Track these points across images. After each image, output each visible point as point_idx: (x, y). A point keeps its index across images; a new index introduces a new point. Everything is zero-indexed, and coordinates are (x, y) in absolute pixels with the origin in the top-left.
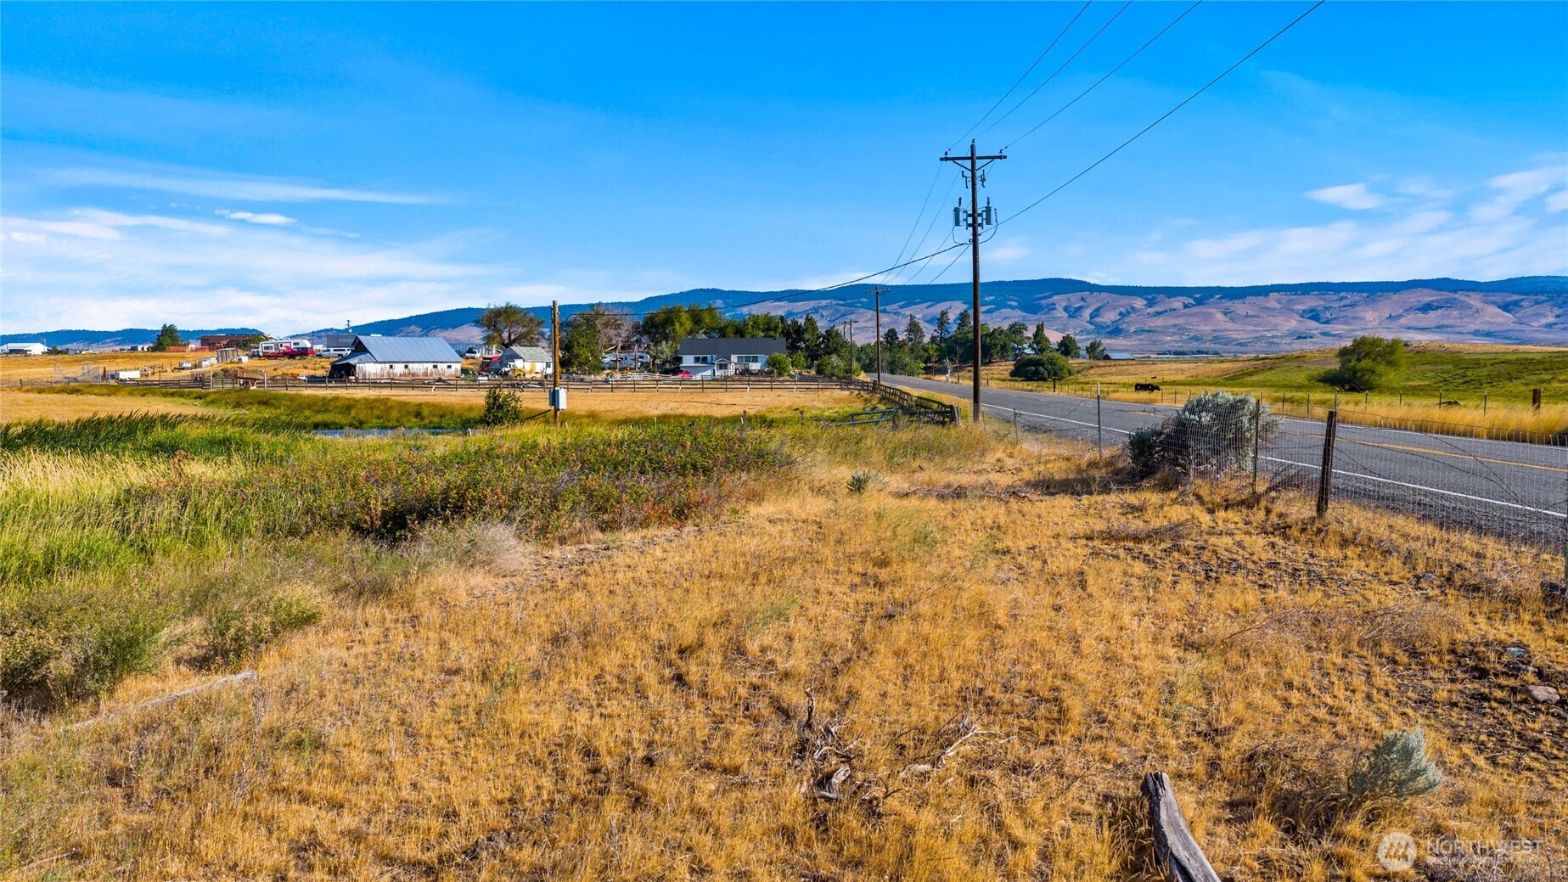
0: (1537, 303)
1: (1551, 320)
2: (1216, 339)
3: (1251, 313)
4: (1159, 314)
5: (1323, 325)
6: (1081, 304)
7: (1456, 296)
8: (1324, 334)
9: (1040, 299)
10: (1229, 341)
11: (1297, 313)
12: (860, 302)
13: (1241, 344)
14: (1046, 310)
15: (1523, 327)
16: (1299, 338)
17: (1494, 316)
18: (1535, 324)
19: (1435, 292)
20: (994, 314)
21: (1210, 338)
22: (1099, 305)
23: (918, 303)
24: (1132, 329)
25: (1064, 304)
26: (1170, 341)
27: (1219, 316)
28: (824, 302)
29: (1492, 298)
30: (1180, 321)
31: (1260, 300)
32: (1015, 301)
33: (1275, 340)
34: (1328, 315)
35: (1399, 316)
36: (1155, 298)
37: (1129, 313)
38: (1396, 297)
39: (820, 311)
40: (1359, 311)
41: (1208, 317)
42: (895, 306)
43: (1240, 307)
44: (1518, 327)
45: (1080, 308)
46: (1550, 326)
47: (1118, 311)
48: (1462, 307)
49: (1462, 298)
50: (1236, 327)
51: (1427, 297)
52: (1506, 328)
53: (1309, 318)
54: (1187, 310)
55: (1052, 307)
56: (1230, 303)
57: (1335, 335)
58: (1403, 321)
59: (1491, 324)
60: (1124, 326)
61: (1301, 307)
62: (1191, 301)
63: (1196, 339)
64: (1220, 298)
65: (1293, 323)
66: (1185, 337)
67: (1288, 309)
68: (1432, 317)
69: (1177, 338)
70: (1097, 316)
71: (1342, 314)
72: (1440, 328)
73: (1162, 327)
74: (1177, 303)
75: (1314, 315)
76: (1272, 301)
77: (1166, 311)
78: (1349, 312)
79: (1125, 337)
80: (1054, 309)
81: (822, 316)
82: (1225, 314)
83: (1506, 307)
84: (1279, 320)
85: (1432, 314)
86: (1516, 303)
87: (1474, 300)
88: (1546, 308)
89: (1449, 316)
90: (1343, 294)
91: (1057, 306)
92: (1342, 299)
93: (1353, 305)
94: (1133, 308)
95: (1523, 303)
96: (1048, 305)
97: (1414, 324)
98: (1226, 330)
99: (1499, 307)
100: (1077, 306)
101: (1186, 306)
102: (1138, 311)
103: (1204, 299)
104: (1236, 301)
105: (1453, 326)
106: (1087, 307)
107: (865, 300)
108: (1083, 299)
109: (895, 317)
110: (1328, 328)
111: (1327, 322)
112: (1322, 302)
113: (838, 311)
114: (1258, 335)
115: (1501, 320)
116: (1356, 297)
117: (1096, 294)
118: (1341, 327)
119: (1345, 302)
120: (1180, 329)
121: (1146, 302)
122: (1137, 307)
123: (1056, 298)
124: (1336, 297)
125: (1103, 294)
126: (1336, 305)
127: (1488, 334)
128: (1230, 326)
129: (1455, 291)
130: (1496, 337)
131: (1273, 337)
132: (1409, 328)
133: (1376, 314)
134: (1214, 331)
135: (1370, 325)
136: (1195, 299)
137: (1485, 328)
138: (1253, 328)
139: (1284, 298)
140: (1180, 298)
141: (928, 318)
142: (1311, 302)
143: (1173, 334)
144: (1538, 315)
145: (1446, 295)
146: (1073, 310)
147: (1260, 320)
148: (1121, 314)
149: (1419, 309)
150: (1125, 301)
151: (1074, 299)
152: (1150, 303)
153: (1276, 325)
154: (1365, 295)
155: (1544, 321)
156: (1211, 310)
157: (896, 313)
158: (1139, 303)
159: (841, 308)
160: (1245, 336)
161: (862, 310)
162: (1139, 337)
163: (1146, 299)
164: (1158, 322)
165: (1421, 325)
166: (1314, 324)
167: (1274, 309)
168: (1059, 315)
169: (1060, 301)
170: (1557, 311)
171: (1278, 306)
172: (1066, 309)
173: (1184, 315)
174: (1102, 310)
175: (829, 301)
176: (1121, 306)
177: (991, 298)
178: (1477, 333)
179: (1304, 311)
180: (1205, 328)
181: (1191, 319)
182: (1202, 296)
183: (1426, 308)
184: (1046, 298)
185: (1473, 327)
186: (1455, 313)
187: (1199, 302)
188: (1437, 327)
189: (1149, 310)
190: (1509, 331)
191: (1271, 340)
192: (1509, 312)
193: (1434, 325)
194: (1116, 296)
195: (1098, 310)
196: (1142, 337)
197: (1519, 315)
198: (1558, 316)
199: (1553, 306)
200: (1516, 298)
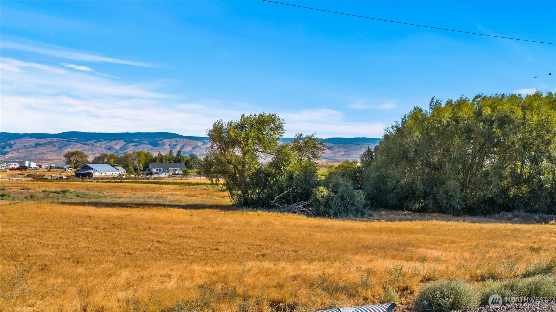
0: (339, 147)
1: (343, 153)
6: (176, 143)
9: (158, 141)
12: (74, 140)
14: (161, 145)
15: (335, 155)
18: (338, 154)
20: (138, 147)
22: (183, 144)
23: (102, 141)
25: (169, 143)
28: (55, 139)
32: (147, 141)
36: (206, 142)
37: (196, 147)
39: (54, 143)
42: (91, 142)
44: (333, 155)
45: (175, 145)
46: (343, 155)
47: (191, 146)
52: (330, 156)
55: (164, 144)
70: (183, 148)
80: (165, 145)
81: (55, 146)
83: (330, 148)
86: (332, 147)
88: (341, 149)
91: (166, 144)
94: (197, 145)
95: (334, 147)
96: (162, 143)
100: (174, 144)
102: (200, 147)
106: (179, 145)
107: (76, 139)
108: (176, 141)
109: (92, 147)
113: (63, 143)
115: (328, 153)
117: (182, 139)
121: (202, 143)
122: (199, 145)
123: (165, 140)
125: (185, 140)
127: (324, 158)
130: (327, 159)
141: (108, 148)
144: (339, 151)
146: (172, 145)
148: (193, 148)
150: (194, 142)
151: (173, 141)
155: (341, 154)
157: (92, 145)
159: (65, 142)
161: (75, 143)
163: (203, 142)
168: (166, 148)
169: (167, 142)
172: (169, 145)
174: (185, 146)
175: (58, 139)
176: (193, 145)
177: (137, 140)
184: (161, 140)
189: (204, 146)
190: (331, 157)
192: (330, 150)
194: (190, 140)
195: (183, 146)
197: (333, 151)
198: (345, 152)
199: (344, 148)
200: (332, 145)
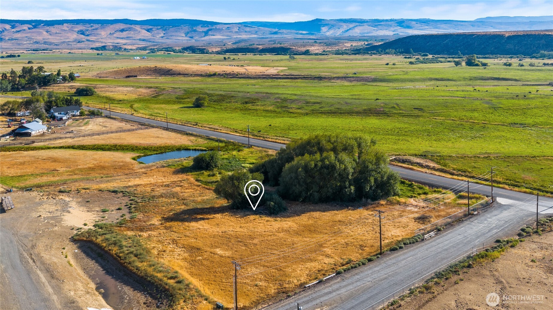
0: (157, 29)
1: (162, 35)
2: (45, 43)
3: (58, 32)
4: (19, 31)
5: (86, 37)
7: (132, 26)
8: (87, 40)
10: (51, 44)
11: (76, 32)
13: (56, 45)
15: (154, 38)
16: (79, 42)
17: (144, 34)
18: (158, 36)
19: (125, 25)
21: (43, 42)
24: (7, 38)
26: (26, 44)
27: (45, 33)
29: (143, 27)
30: (29, 35)
31: (60, 26)
33: (70, 43)
34: (88, 33)
35: (113, 34)
36: (15, 25)
37: (4, 31)
38: (112, 26)
40: (99, 31)
41: (40, 34)
43: (53, 29)
44: (153, 37)
46: (162, 37)
48: (134, 31)
49: (134, 27)
50: (52, 37)
51: (122, 26)
52: (149, 38)
53: (81, 34)
54: (30, 30)
56: (48, 28)
57: (91, 41)
58: (115, 35)
59: (144, 36)
60: (3, 37)
61: (77, 30)
62: (31, 26)
63: (37, 43)
64: (44, 25)
65: (74, 36)
66: (32, 42)
67: (71, 30)
68: (125, 34)
69: (28, 42)
71: (93, 32)
72: (128, 38)
73: (21, 37)
74: (25, 27)
75: (82, 33)
76: (65, 26)
77: (21, 31)
78: (95, 32)
79: (5, 42)
82: (47, 32)
83: (148, 30)
84: (69, 35)
85: (124, 33)
86: (151, 29)
87: (138, 28)
88: (160, 31)
89: (130, 34)
90: (92, 25)
92: (92, 26)
93: (96, 29)
94: (5, 29)
95: (153, 29)
97: (119, 36)
98: (48, 39)
99: (146, 30)
101: (29, 29)
102: (8, 30)
103: (36, 26)
104: (50, 27)
105: (132, 37)
110: (88, 38)
111: (88, 35)
112: (84, 28)
114: (63, 41)
115: (147, 35)
116: (96, 26)
118: (93, 37)
119: (93, 28)
120: (29, 39)
121: (11, 27)
124: (89, 26)
126: (90, 29)
127: (144, 40)
128: (50, 37)
129: (131, 24)
130: (147, 41)
131: (69, 42)
132: (118, 38)
133: (105, 33)
134: (44, 39)
135: (104, 37)
136: (33, 26)
137: (142, 38)
138: (59, 38)
139: (70, 26)
140: (26, 25)
142: (80, 27)
143: (27, 41)
144: (159, 33)
145: (129, 26)
147: (62, 35)
149: (120, 31)
152: (13, 27)
153: (68, 37)
154: (100, 25)
155: (160, 36)
156: (41, 31)
158: (8, 27)
160: (58, 41)
162: (12, 42)
163: (10, 25)
164: (18, 35)
165: (121, 37)
166: (82, 36)
167: (67, 30)
170: (164, 32)
171: (68, 29)
173: (30, 32)
178: (140, 40)
179: (78, 31)
180: (39, 38)
181: (33, 34)
182: (36, 24)
183: (122, 30)
185: (139, 38)
186: (132, 32)
187: (35, 27)
188: (127, 38)
189: (13, 30)
191: (68, 43)
192: (149, 32)
193: (126, 37)
196: (13, 42)
197: (153, 33)
198: (164, 34)
199: (163, 30)
200: (151, 27)
